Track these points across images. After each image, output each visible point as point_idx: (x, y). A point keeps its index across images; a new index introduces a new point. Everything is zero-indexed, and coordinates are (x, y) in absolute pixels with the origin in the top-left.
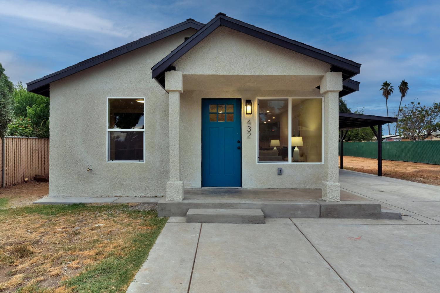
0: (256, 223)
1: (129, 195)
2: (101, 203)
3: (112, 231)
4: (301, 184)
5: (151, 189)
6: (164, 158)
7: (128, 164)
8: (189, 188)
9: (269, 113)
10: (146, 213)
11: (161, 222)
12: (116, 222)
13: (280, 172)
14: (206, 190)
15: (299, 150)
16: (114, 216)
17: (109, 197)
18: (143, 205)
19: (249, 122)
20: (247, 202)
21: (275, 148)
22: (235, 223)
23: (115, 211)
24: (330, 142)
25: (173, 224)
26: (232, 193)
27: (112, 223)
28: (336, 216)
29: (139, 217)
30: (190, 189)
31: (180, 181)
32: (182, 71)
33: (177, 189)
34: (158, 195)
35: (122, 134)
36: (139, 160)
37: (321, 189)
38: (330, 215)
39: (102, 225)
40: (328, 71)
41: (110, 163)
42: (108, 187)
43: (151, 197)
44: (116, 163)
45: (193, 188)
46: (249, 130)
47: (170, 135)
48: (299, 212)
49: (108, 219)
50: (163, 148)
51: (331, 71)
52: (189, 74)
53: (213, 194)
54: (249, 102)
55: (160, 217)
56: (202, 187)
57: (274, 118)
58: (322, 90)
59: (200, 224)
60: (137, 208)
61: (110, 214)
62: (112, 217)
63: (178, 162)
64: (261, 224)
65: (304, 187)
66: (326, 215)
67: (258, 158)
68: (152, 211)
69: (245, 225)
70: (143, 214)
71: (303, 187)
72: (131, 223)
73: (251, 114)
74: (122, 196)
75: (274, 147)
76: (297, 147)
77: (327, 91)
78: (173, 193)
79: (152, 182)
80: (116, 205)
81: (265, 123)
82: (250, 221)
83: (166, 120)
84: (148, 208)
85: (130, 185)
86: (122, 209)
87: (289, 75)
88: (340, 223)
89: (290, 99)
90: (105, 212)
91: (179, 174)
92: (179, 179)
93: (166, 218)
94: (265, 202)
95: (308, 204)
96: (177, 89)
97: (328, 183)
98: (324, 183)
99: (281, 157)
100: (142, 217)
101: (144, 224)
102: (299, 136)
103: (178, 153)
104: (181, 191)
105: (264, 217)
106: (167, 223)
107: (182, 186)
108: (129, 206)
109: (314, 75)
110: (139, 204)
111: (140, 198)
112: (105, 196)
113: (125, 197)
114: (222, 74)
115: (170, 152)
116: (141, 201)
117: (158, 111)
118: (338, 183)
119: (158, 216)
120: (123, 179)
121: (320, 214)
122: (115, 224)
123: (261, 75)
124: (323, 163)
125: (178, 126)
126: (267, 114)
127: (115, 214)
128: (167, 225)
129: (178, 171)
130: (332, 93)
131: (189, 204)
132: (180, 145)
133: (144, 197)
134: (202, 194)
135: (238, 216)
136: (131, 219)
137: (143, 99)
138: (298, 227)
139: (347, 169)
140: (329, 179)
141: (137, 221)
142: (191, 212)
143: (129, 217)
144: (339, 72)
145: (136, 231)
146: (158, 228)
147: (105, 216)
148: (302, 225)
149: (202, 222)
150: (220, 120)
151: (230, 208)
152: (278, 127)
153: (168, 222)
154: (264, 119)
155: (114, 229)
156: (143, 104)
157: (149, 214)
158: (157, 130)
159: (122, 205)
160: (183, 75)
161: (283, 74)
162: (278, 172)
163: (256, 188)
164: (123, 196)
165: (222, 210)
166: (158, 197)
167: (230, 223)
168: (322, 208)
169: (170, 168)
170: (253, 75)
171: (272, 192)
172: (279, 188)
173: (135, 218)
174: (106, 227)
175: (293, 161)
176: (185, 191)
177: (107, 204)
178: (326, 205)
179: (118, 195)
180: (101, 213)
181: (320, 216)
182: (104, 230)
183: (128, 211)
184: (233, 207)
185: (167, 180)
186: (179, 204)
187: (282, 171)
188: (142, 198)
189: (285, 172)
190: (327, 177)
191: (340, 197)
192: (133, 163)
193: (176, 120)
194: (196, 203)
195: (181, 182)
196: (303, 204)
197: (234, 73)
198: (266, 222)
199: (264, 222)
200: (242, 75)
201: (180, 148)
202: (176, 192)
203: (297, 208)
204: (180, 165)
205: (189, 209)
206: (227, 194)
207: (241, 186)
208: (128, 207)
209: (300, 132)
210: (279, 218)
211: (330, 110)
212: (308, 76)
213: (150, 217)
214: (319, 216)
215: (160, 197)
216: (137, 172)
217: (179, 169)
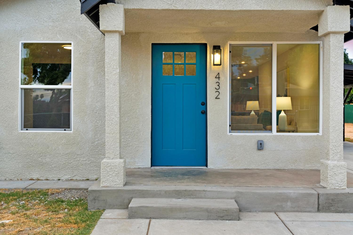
0: (227, 220)
1: (50, 177)
2: (9, 190)
3: (21, 231)
4: (290, 162)
5: (81, 169)
6: (99, 125)
7: (49, 134)
8: (134, 167)
9: (244, 64)
10: (73, 204)
11: (93, 218)
12: (28, 217)
13: (260, 146)
14: (157, 172)
15: (286, 115)
16: (26, 208)
17: (21, 180)
18: (69, 192)
19: (218, 76)
20: (214, 189)
21: (253, 113)
22: (198, 220)
23: (28, 201)
24: (331, 104)
25: (109, 220)
26: (194, 175)
27: (23, 219)
28: (342, 209)
29: (62, 210)
30: (135, 170)
31: (121, 158)
32: (123, 4)
33: (116, 170)
34: (90, 177)
35: (47, 92)
36: (64, 129)
37: (319, 171)
38: (332, 208)
39: (7, 222)
40: (329, 5)
41: (24, 133)
42: (20, 166)
43: (80, 180)
44: (32, 133)
45: (139, 168)
46: (218, 87)
47: (107, 93)
48: (289, 204)
49: (17, 213)
50: (97, 113)
51: (334, 5)
52: (133, 8)
53: (166, 177)
54: (217, 48)
55: (92, 209)
56: (151, 167)
57: (251, 71)
58: (321, 32)
59: (148, 221)
60: (60, 197)
61: (21, 205)
62: (23, 210)
63: (118, 131)
64: (235, 221)
65: (294, 167)
66: (327, 208)
67: (230, 126)
68: (81, 200)
69: (211, 222)
70: (68, 205)
71: (292, 167)
72: (49, 218)
73: (220, 65)
74: (39, 178)
75: (252, 111)
76: (284, 111)
77: (329, 32)
78: (110, 176)
79: (82, 160)
80: (31, 192)
81: (239, 78)
82: (219, 217)
83: (103, 74)
84: (74, 196)
85: (52, 163)
86: (39, 197)
87: (274, 9)
88: (347, 220)
89: (275, 44)
90: (14, 202)
91: (118, 149)
92: (119, 155)
93: (100, 212)
94: (240, 190)
95: (300, 192)
96: (117, 29)
97: (329, 162)
98: (324, 163)
99: (261, 125)
100: (66, 210)
101: (67, 220)
102: (286, 96)
103: (118, 120)
104: (122, 173)
105: (239, 210)
106: (100, 220)
107: (123, 166)
108: (49, 193)
109: (309, 11)
110: (63, 190)
111: (66, 182)
112: (16, 179)
113: (45, 180)
114: (179, 8)
115: (106, 117)
116: (66, 187)
117: (91, 61)
118: (343, 163)
119: (89, 208)
120: (41, 155)
121: (318, 207)
122: (27, 220)
123: (235, 9)
124: (320, 134)
125: (117, 81)
126: (240, 65)
127: (28, 205)
128: (100, 222)
129: (118, 145)
130: (336, 35)
131: (133, 191)
132: (120, 108)
133: (71, 180)
134: (152, 176)
135: (201, 210)
136: (50, 213)
137: (70, 44)
138: (288, 226)
139: (350, 141)
140: (331, 157)
141: (58, 216)
142: (135, 203)
143: (48, 210)
144: (346, 5)
145: (55, 231)
146: (87, 227)
147: (13, 209)
148: (293, 222)
149: (151, 218)
150: (178, 73)
151: (191, 198)
152: (256, 83)
153: (102, 217)
154: (236, 73)
155: (25, 227)
156: (70, 51)
157: (76, 205)
158: (89, 87)
159: (39, 192)
160: (125, 10)
161: (265, 9)
162: (258, 146)
163: (227, 168)
164: (41, 178)
165: (180, 200)
166: (91, 181)
167: (190, 219)
168: (321, 198)
169: (106, 141)
170: (224, 9)
171: (250, 174)
172: (259, 168)
173: (55, 211)
174: (12, 225)
175: (278, 131)
176: (127, 172)
177: (18, 190)
178: (327, 194)
179: (35, 177)
180: (8, 203)
181: (319, 210)
182: (10, 229)
183: (46, 201)
184: (195, 196)
185: (103, 157)
186: (118, 191)
187: (263, 144)
188: (67, 182)
189: (267, 146)
190: (328, 154)
191: (346, 182)
192: (55, 133)
193: (115, 72)
194: (143, 191)
195: (122, 160)
196: (294, 193)
197: (197, 7)
198: (241, 218)
199: (239, 218)
200: (208, 10)
201: (120, 112)
202: (114, 175)
203: (285, 198)
204: (120, 136)
205: (132, 198)
206: (186, 177)
207: (207, 166)
208: (48, 195)
209: (288, 91)
210: (259, 211)
211: (332, 60)
212: (301, 11)
213: (77, 210)
214: (317, 209)
215: (93, 180)
216: (61, 146)
217: (118, 141)
